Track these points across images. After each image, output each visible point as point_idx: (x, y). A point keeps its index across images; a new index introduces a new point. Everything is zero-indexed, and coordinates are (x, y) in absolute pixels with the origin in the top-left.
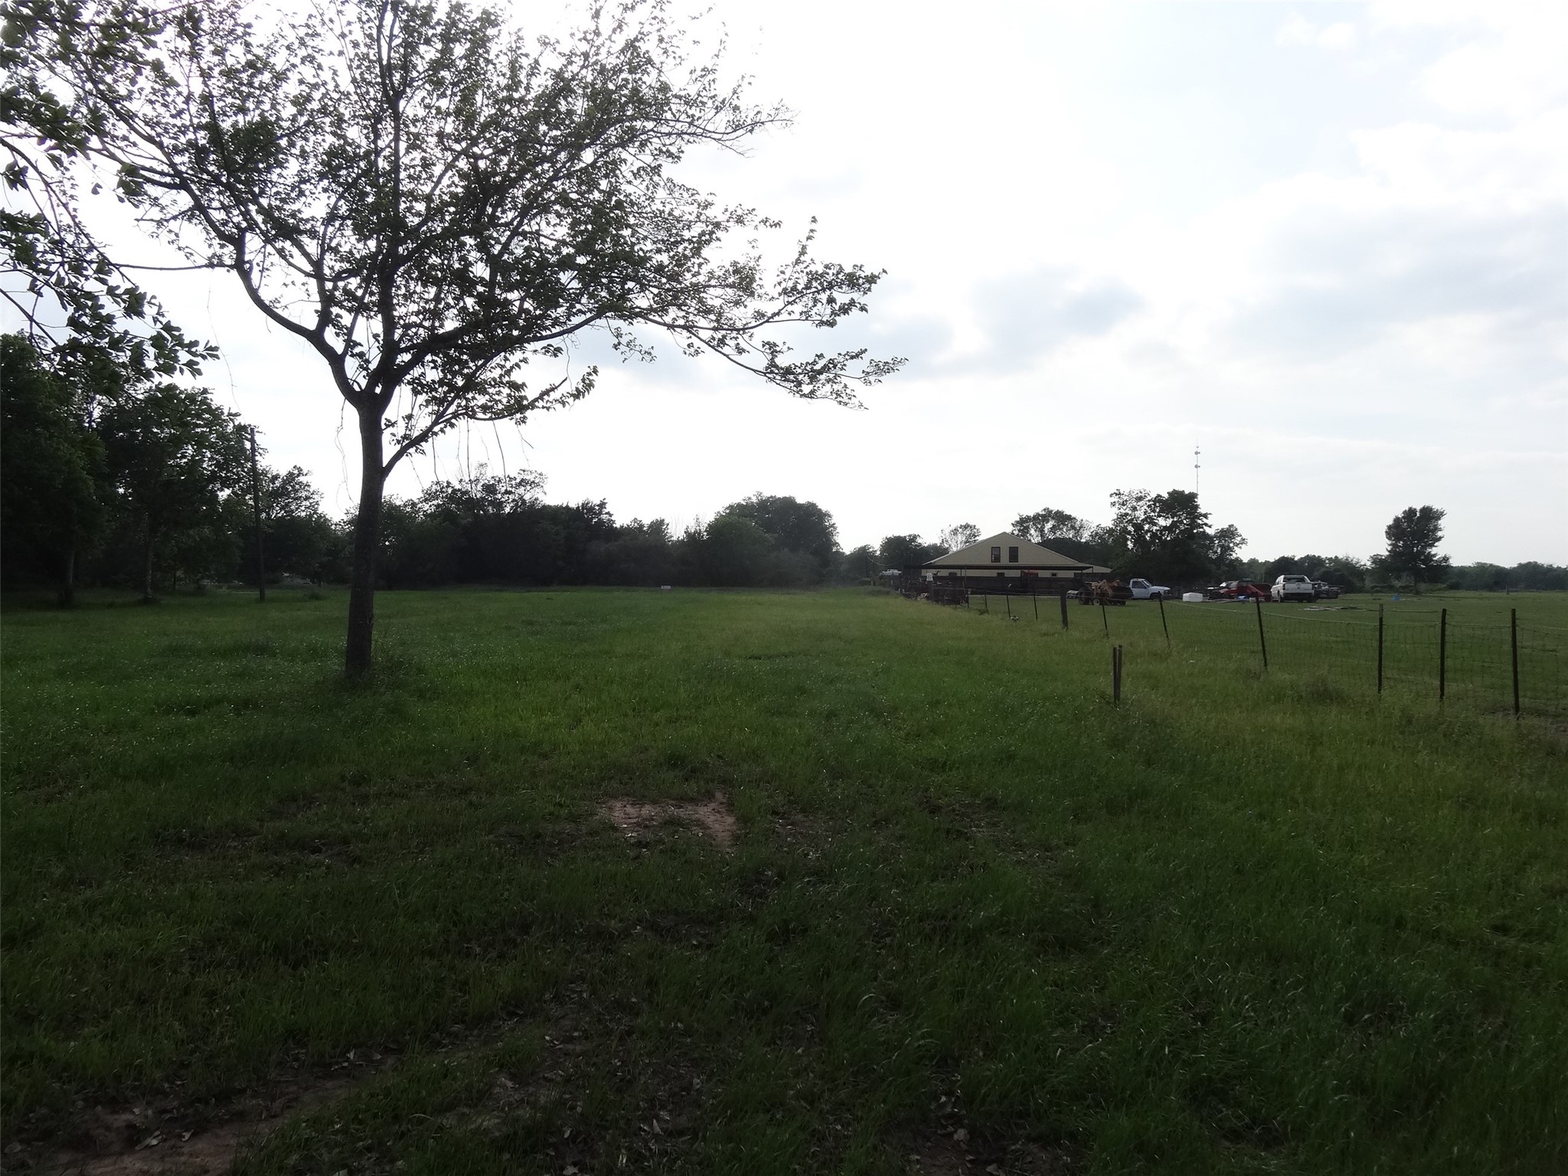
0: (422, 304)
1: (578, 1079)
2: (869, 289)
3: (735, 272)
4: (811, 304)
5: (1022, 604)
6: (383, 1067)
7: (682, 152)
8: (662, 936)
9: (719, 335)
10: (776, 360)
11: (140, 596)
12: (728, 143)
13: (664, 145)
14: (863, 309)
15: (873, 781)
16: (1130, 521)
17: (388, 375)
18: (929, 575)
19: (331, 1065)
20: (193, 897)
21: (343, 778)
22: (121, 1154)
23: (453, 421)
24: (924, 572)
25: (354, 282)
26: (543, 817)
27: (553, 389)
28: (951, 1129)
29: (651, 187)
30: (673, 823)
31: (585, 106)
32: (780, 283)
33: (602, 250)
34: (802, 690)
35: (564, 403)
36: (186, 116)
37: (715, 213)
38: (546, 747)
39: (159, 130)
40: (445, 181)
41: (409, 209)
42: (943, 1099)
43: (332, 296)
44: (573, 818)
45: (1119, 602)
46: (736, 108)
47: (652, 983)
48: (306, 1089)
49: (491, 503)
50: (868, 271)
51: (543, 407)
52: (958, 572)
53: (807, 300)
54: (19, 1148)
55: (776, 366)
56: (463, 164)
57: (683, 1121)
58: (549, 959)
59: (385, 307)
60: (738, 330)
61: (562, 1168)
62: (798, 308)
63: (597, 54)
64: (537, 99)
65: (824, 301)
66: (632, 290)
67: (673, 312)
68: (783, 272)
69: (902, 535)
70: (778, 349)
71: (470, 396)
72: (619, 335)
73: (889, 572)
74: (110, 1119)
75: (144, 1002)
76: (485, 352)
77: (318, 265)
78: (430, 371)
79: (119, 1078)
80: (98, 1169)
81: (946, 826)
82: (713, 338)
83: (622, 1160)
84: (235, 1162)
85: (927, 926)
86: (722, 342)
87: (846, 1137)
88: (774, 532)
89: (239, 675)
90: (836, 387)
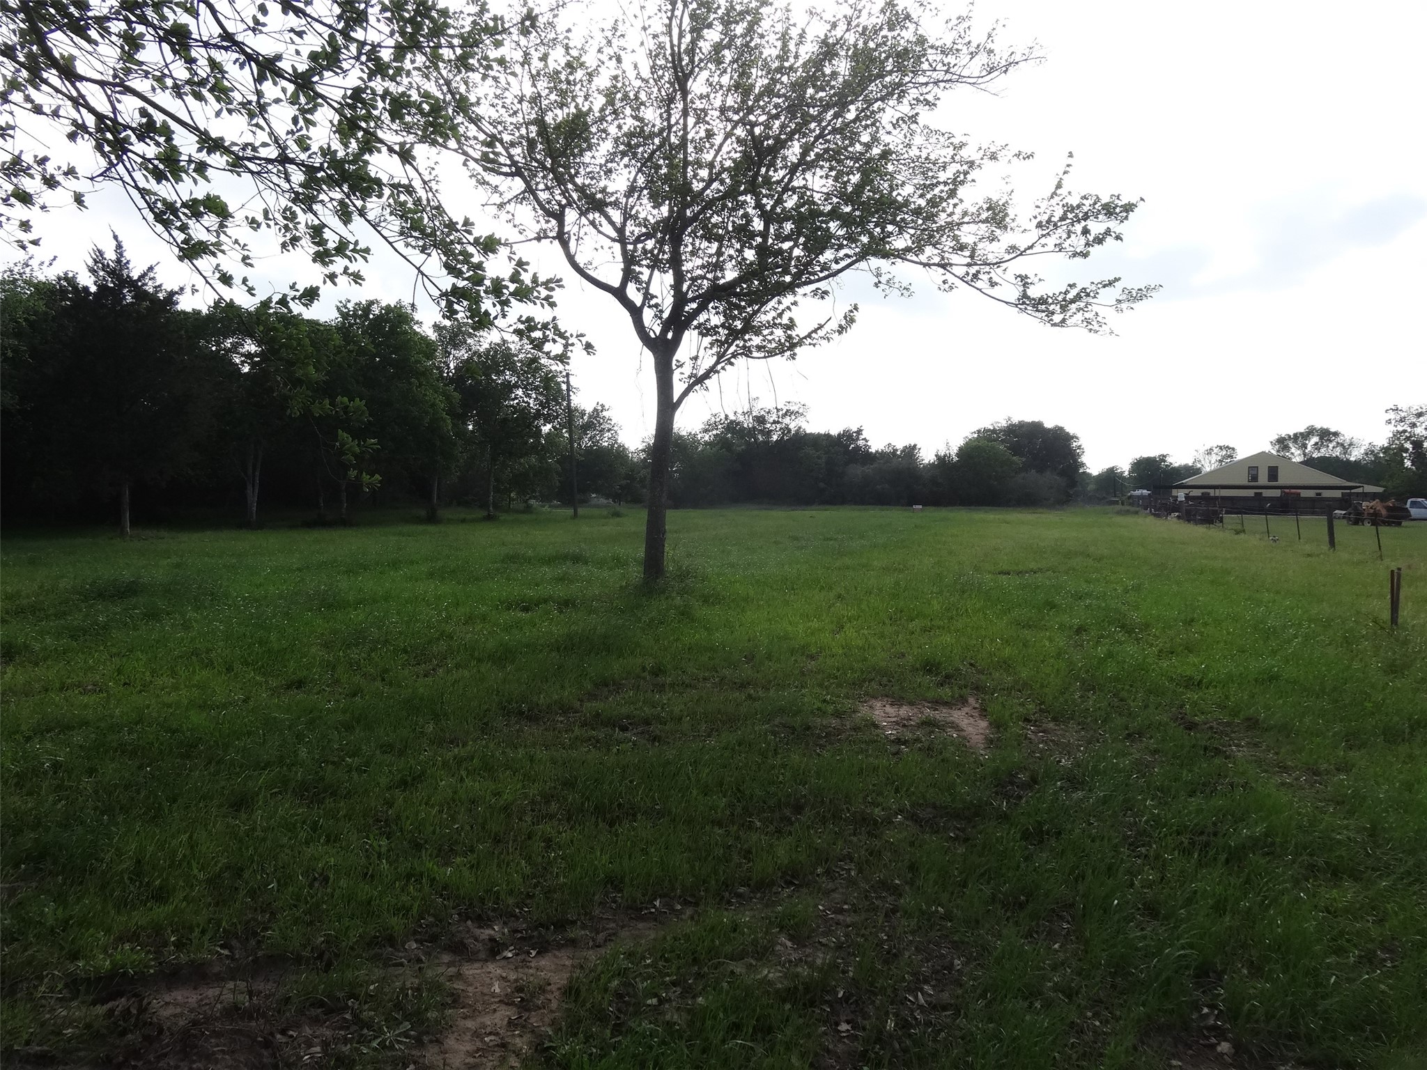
0: (706, 259)
1: (849, 947)
2: (1126, 218)
3: (988, 209)
4: (1065, 236)
5: (1284, 525)
6: (683, 916)
7: (939, 99)
8: (921, 826)
9: (973, 270)
10: (1028, 291)
11: (484, 513)
12: (982, 86)
13: (921, 95)
14: (1118, 238)
15: (1124, 694)
16: (1407, 439)
17: (678, 322)
18: (1181, 495)
19: (641, 910)
20: (532, 759)
21: (644, 669)
22: (486, 961)
23: (733, 360)
24: (1174, 492)
25: (650, 244)
26: (812, 712)
27: (821, 327)
28: (1213, 1040)
29: (908, 135)
30: (929, 724)
31: (848, 67)
32: (1035, 217)
34: (1052, 606)
35: (828, 339)
36: (520, 115)
37: (967, 153)
38: (813, 650)
39: (500, 128)
40: (725, 148)
41: (695, 176)
42: (1206, 1010)
43: (633, 257)
44: (838, 714)
45: (1394, 522)
46: (991, 52)
47: (913, 868)
48: (623, 927)
49: (762, 432)
50: (1124, 201)
51: (810, 344)
52: (1211, 492)
53: (1061, 232)
54: (415, 946)
55: (1028, 298)
56: (740, 132)
57: (945, 997)
58: (820, 838)
59: (675, 262)
60: (989, 264)
61: (837, 1024)
62: (1051, 241)
63: (858, 17)
64: (804, 65)
65: (1079, 232)
66: (892, 233)
67: (929, 250)
68: (1037, 207)
69: (1152, 455)
70: (1029, 281)
71: (747, 337)
72: (878, 275)
73: (1138, 492)
74: (477, 932)
75: (499, 841)
76: (760, 298)
77: (621, 231)
78: (713, 317)
79: (482, 900)
80: (470, 970)
81: (1204, 743)
82: (968, 274)
83: (891, 1025)
84: (570, 979)
85: (1185, 839)
86: (976, 276)
87: (1105, 1033)
88: (1021, 455)
89: (561, 579)
90: (1087, 315)
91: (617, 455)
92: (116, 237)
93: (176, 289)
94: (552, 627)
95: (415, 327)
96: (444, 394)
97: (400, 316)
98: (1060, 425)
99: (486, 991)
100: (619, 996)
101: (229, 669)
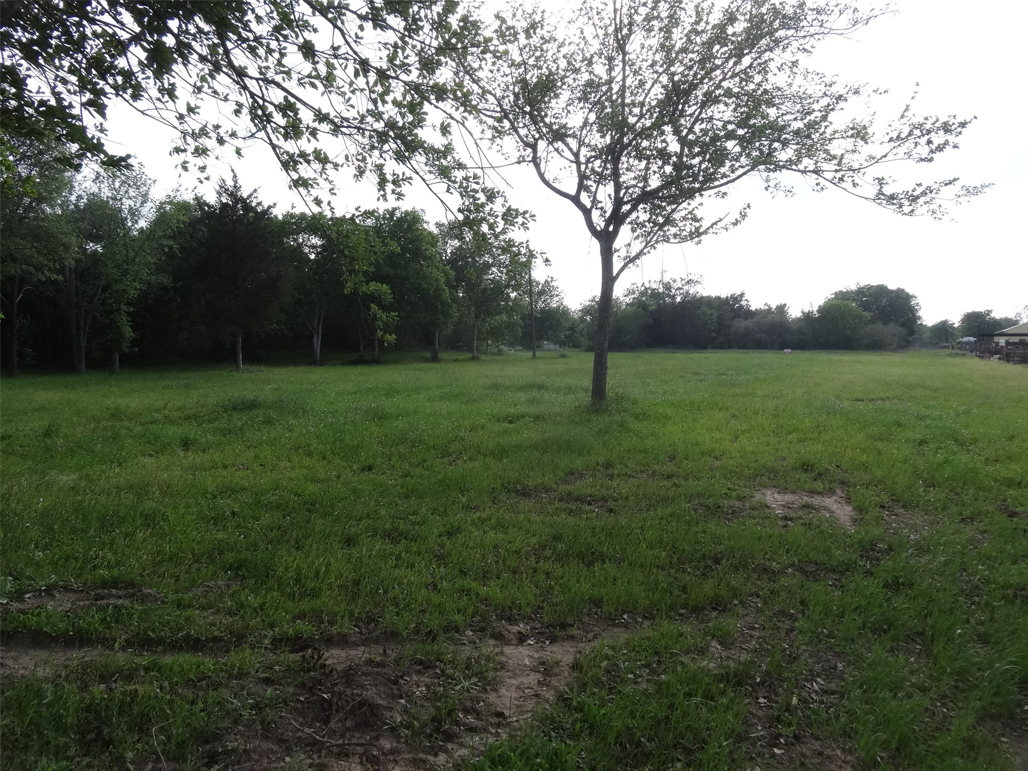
0: (637, 173)
1: (761, 651)
2: (962, 132)
3: (853, 128)
4: (912, 146)
6: (644, 626)
7: (814, 47)
8: (807, 576)
9: (839, 175)
10: (883, 190)
11: (470, 355)
12: (848, 36)
13: (801, 45)
14: (955, 147)
15: (958, 490)
17: (617, 219)
18: (1002, 341)
19: (615, 620)
20: (529, 521)
21: (598, 464)
22: (517, 645)
23: (655, 245)
24: (996, 339)
25: (598, 163)
26: (721, 496)
27: (721, 220)
29: (791, 76)
30: (807, 506)
31: (745, 27)
32: (888, 134)
33: (755, 124)
34: (899, 425)
35: (727, 229)
37: (838, 89)
38: (718, 454)
40: (653, 92)
41: (631, 112)
42: (1026, 707)
43: (585, 174)
44: (740, 498)
46: (855, 10)
47: (802, 603)
48: (604, 630)
49: (668, 296)
50: (961, 119)
51: (713, 233)
53: (910, 144)
54: (471, 633)
55: (884, 195)
56: (664, 79)
57: (833, 686)
58: (734, 580)
59: (616, 175)
60: (854, 170)
61: (757, 698)
64: (714, 27)
65: (924, 144)
66: (777, 149)
67: (806, 161)
68: (890, 125)
69: (979, 311)
70: (884, 182)
71: (665, 229)
72: (768, 181)
73: (966, 339)
74: (510, 627)
76: (675, 200)
77: (577, 155)
78: (642, 214)
79: (510, 608)
80: (508, 650)
81: (1024, 527)
82: (835, 177)
83: (795, 700)
84: (575, 659)
85: (1010, 592)
86: (841, 179)
87: (951, 717)
88: (870, 310)
89: (532, 401)
90: (932, 207)
91: (562, 313)
92: (233, 171)
93: (272, 204)
94: (529, 434)
95: (425, 225)
96: (444, 272)
97: (414, 218)
98: (902, 287)
99: (520, 663)
100: (609, 672)
101: (324, 458)
